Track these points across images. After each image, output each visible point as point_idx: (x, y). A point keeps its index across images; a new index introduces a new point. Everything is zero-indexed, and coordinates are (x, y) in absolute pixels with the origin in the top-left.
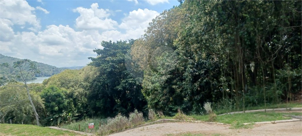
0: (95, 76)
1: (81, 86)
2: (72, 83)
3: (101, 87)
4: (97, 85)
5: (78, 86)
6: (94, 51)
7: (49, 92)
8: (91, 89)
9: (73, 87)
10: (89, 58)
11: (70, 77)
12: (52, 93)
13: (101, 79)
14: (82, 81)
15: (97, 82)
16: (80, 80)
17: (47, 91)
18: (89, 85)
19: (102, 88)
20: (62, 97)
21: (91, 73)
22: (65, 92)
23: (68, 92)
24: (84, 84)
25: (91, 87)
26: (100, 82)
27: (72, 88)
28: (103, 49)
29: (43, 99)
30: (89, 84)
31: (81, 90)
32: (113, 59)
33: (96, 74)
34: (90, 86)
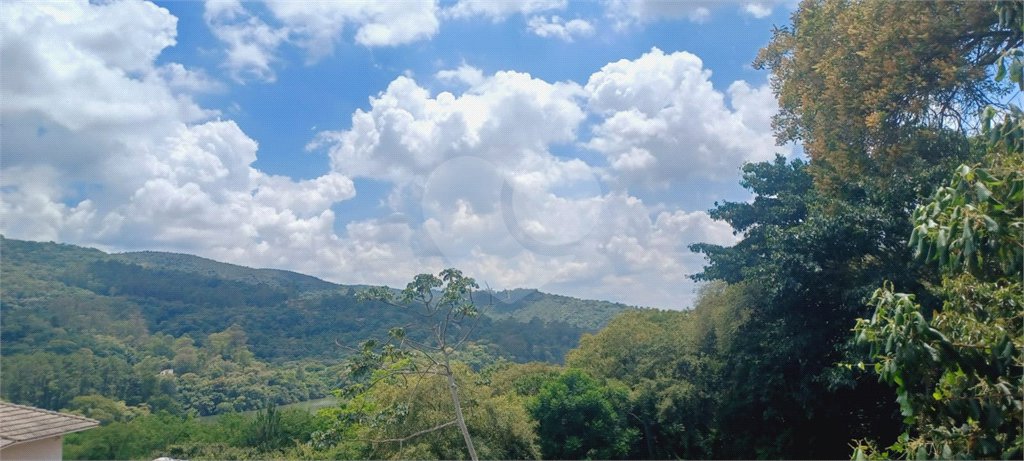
0: (735, 326)
1: (684, 371)
2: (649, 362)
3: (769, 378)
4: (747, 365)
5: (669, 372)
6: (714, 215)
7: (555, 395)
8: (727, 386)
9: (652, 377)
10: (695, 248)
11: (643, 336)
12: (566, 402)
13: (763, 338)
14: (687, 349)
15: (750, 352)
16: (677, 349)
17: (550, 393)
18: (717, 365)
19: (770, 381)
20: (606, 416)
21: (718, 313)
22: (623, 399)
23: (633, 396)
24: (694, 362)
25: (727, 373)
26: (760, 350)
27: (648, 380)
28: (751, 202)
29: (536, 423)
30: (715, 362)
31: (684, 389)
32: (791, 234)
33: (740, 317)
34: (722, 370)
